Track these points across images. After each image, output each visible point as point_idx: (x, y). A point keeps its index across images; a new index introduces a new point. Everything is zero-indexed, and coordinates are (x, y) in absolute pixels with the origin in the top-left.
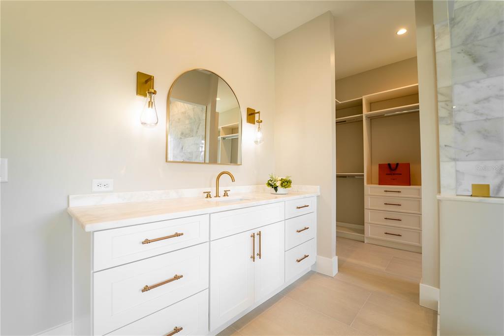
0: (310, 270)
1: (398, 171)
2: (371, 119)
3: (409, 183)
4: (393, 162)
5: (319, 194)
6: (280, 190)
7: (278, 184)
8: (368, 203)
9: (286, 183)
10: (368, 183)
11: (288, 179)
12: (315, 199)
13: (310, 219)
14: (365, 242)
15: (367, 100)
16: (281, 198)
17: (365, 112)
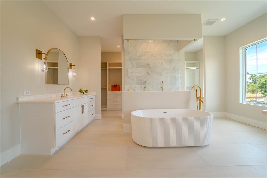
0: (93, 119)
1: (116, 87)
2: (109, 69)
3: (119, 91)
4: (115, 84)
5: (96, 94)
6: (85, 93)
7: (84, 91)
8: (109, 97)
9: (86, 91)
10: (108, 91)
11: (87, 90)
12: (95, 96)
13: (93, 103)
14: (108, 110)
15: (108, 63)
16: (85, 96)
17: (108, 67)
